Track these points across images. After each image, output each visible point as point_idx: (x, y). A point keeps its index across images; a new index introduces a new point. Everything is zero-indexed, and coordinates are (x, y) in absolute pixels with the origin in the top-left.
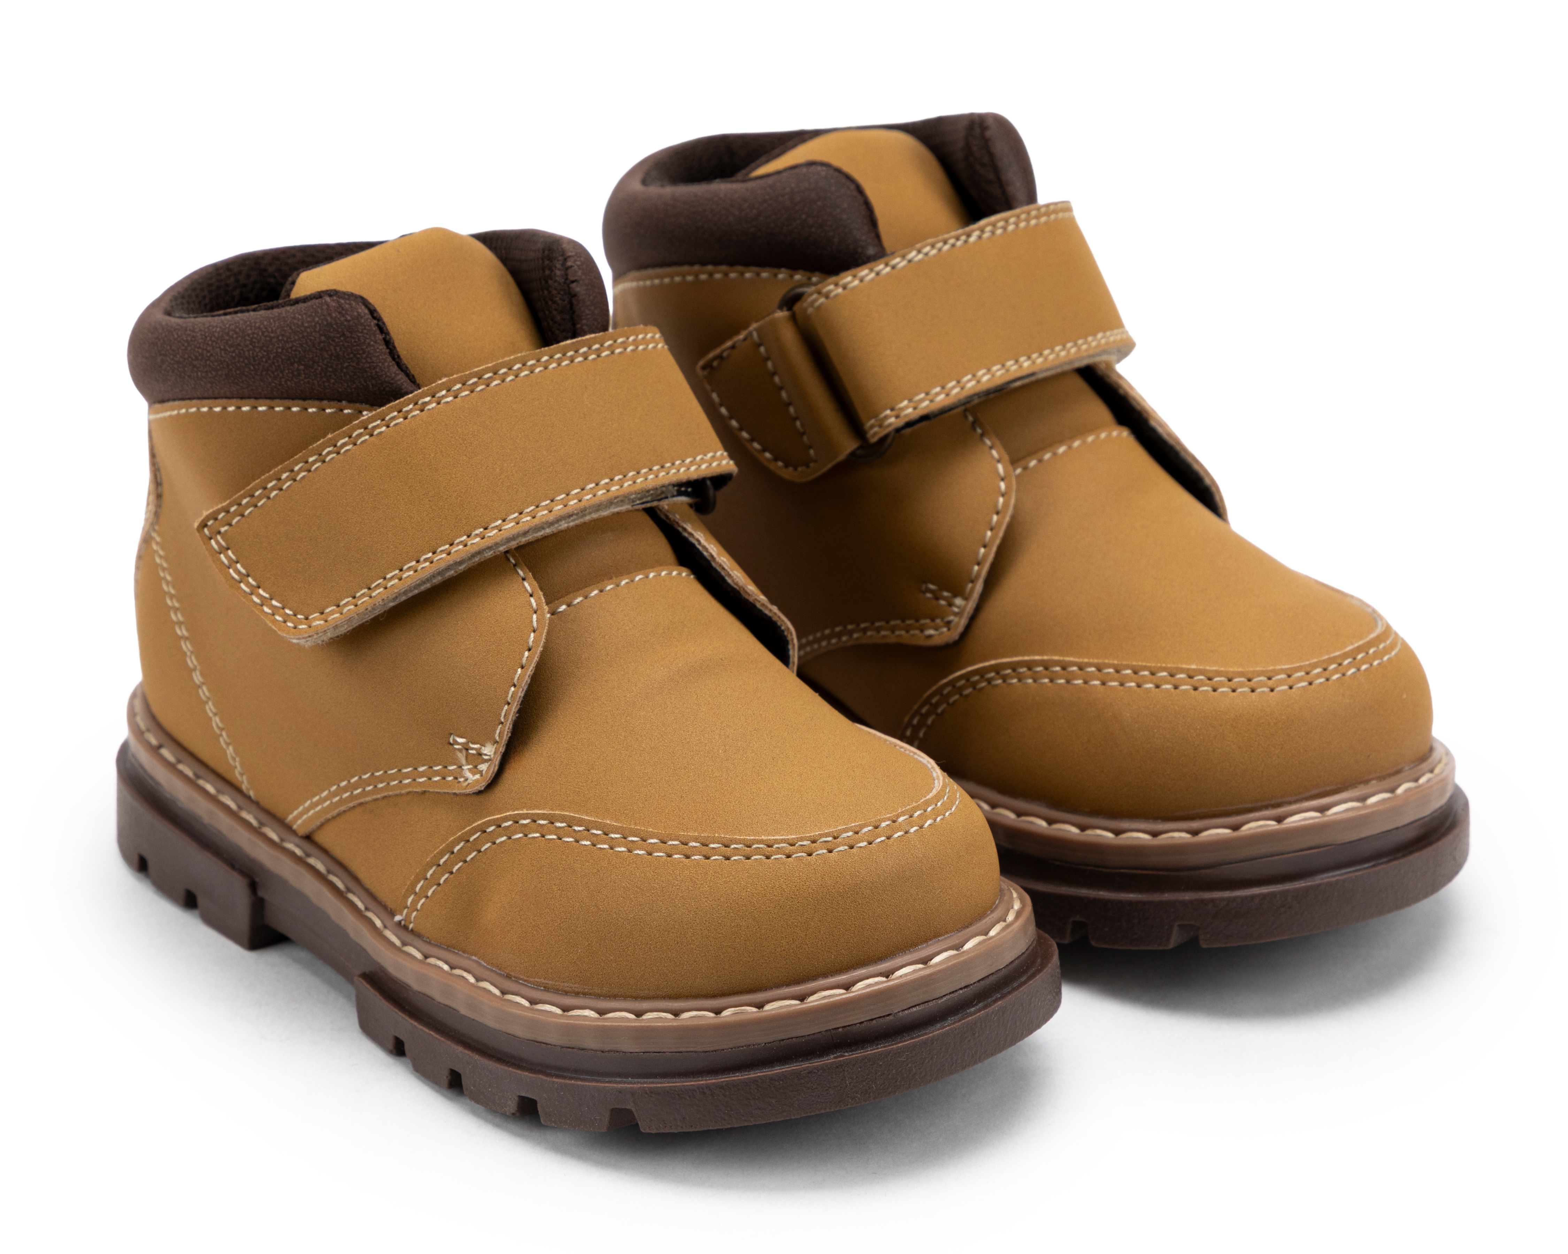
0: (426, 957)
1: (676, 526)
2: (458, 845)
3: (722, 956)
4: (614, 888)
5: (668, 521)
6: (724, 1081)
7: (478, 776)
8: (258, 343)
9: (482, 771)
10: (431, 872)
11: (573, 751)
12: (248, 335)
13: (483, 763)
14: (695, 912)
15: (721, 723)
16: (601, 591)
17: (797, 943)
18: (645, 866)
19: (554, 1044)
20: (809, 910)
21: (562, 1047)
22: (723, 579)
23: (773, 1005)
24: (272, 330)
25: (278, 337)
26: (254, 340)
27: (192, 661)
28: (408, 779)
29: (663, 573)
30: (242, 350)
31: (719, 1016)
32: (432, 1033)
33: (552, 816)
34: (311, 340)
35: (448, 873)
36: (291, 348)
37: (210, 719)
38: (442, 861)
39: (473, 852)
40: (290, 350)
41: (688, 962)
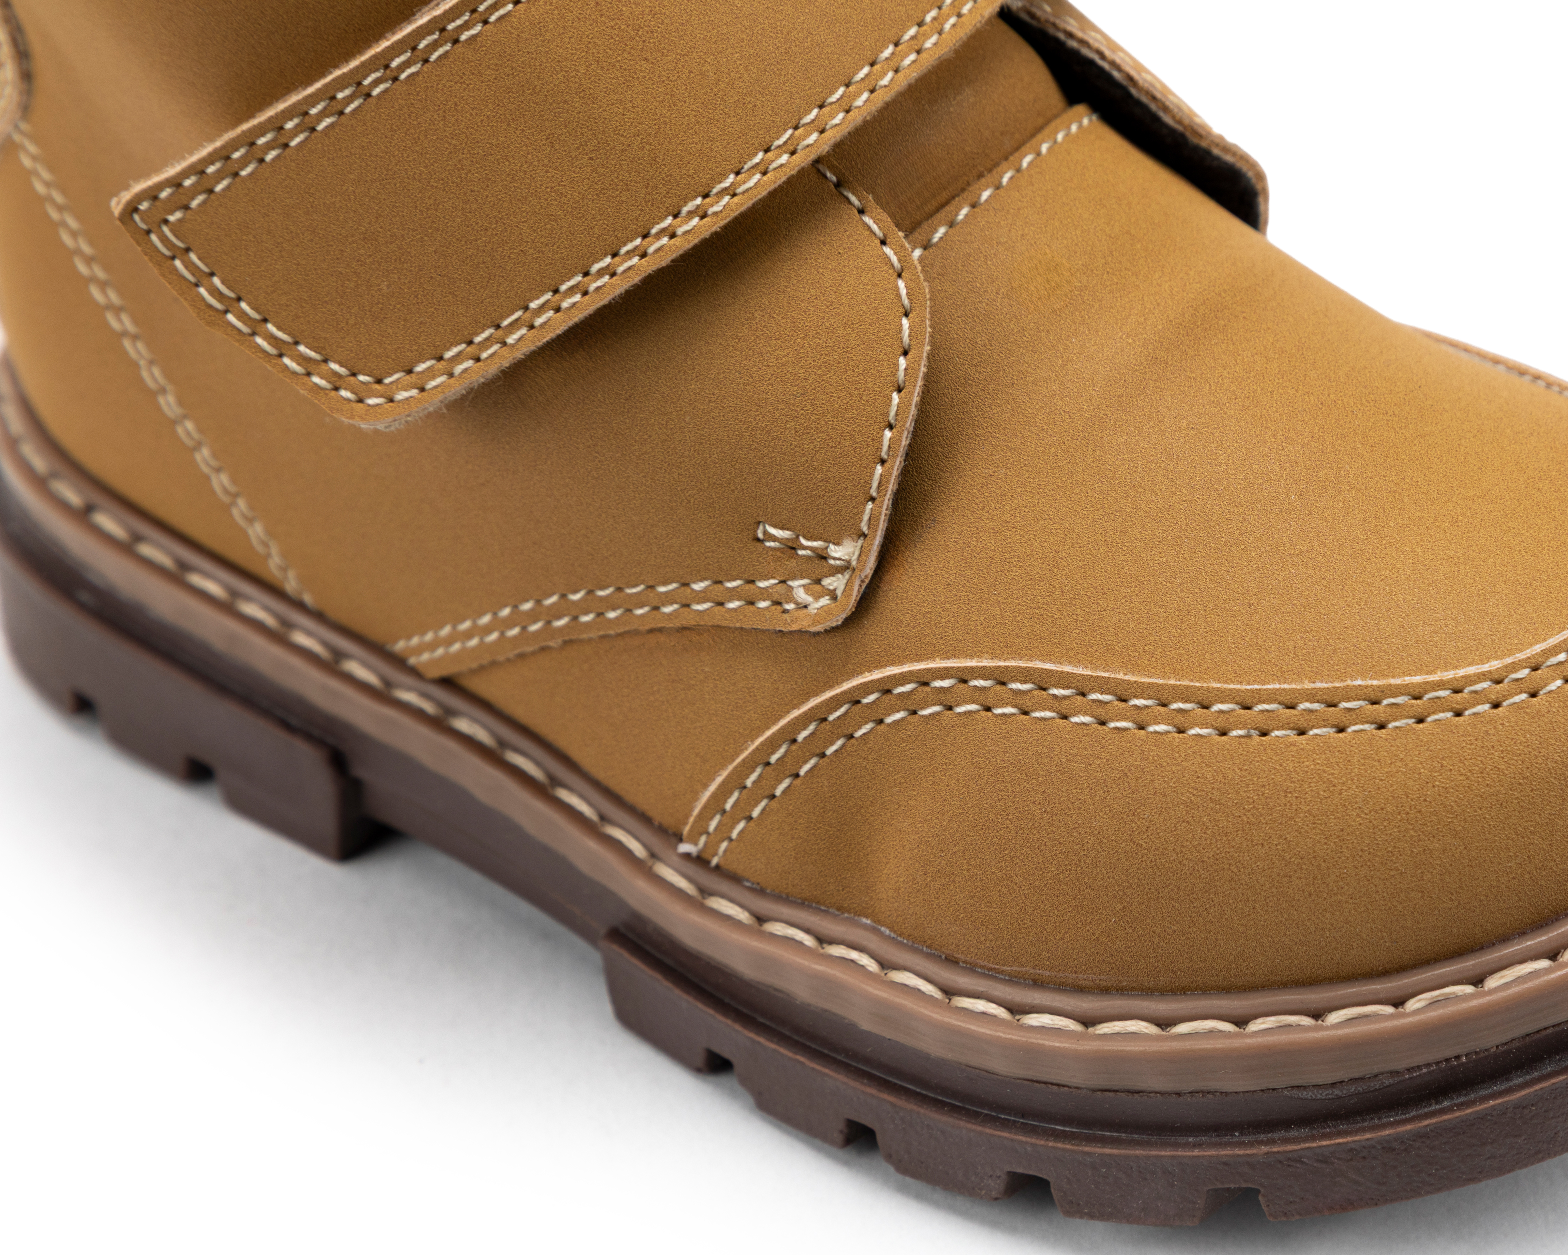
0: (761, 919)
1: (1051, 31)
2: (804, 729)
3: (1400, 908)
4: (1164, 806)
5: (1034, 23)
6: (1428, 1125)
7: (825, 601)
9: (835, 590)
10: (754, 777)
11: (1008, 533)
13: (833, 575)
14: (1338, 837)
15: (1274, 436)
16: (973, 206)
17: (1537, 861)
18: (1220, 758)
19: (1075, 1085)
20: (1552, 799)
21: (1094, 1091)
22: (1156, 119)
23: (1502, 977)
27: (152, 376)
28: (672, 604)
29: (1060, 137)
31: (1400, 1010)
32: (799, 1057)
33: (1002, 672)
35: (790, 776)
37: (208, 478)
38: (773, 759)
39: (838, 739)
41: (1332, 925)
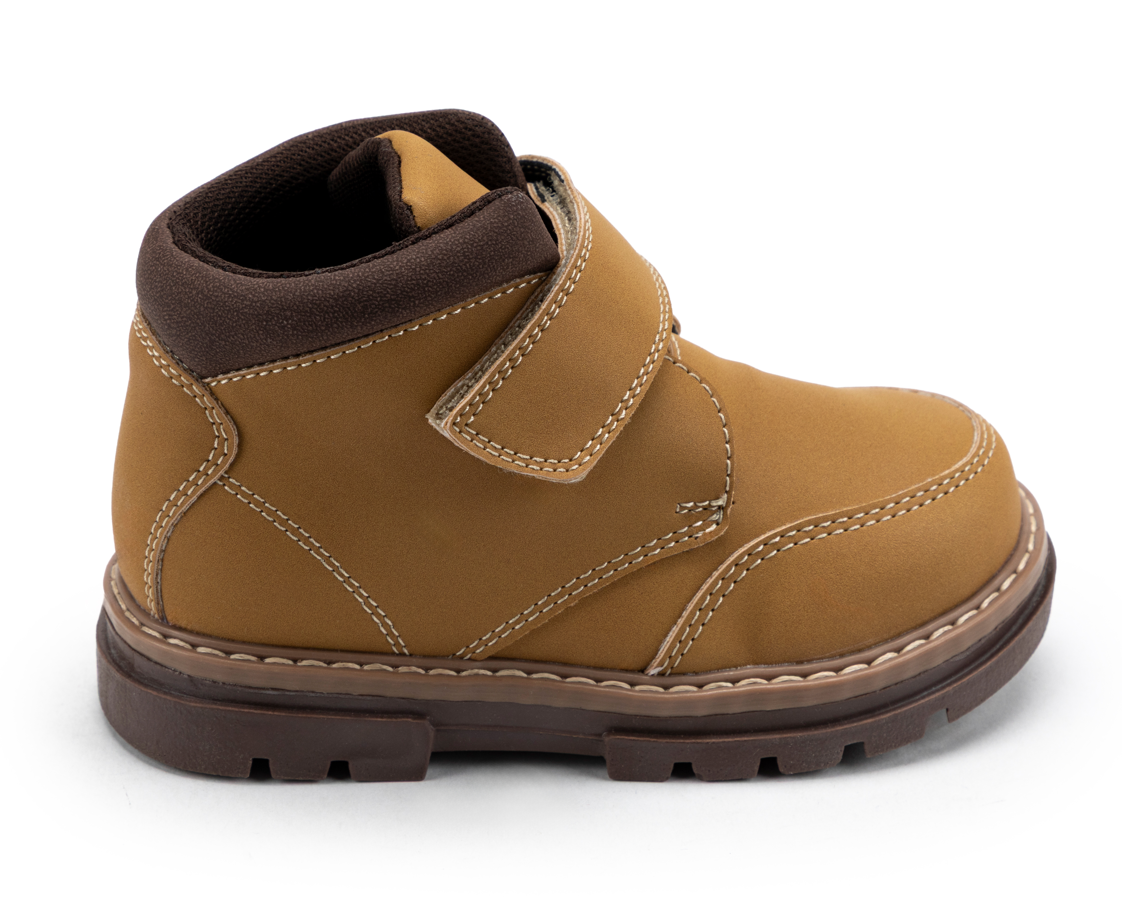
0: (701, 686)
8: (472, 254)
12: (458, 252)
24: (479, 240)
25: (487, 243)
26: (467, 254)
30: (459, 266)
33: (799, 525)
34: (514, 235)
36: (501, 248)
40: (501, 250)
